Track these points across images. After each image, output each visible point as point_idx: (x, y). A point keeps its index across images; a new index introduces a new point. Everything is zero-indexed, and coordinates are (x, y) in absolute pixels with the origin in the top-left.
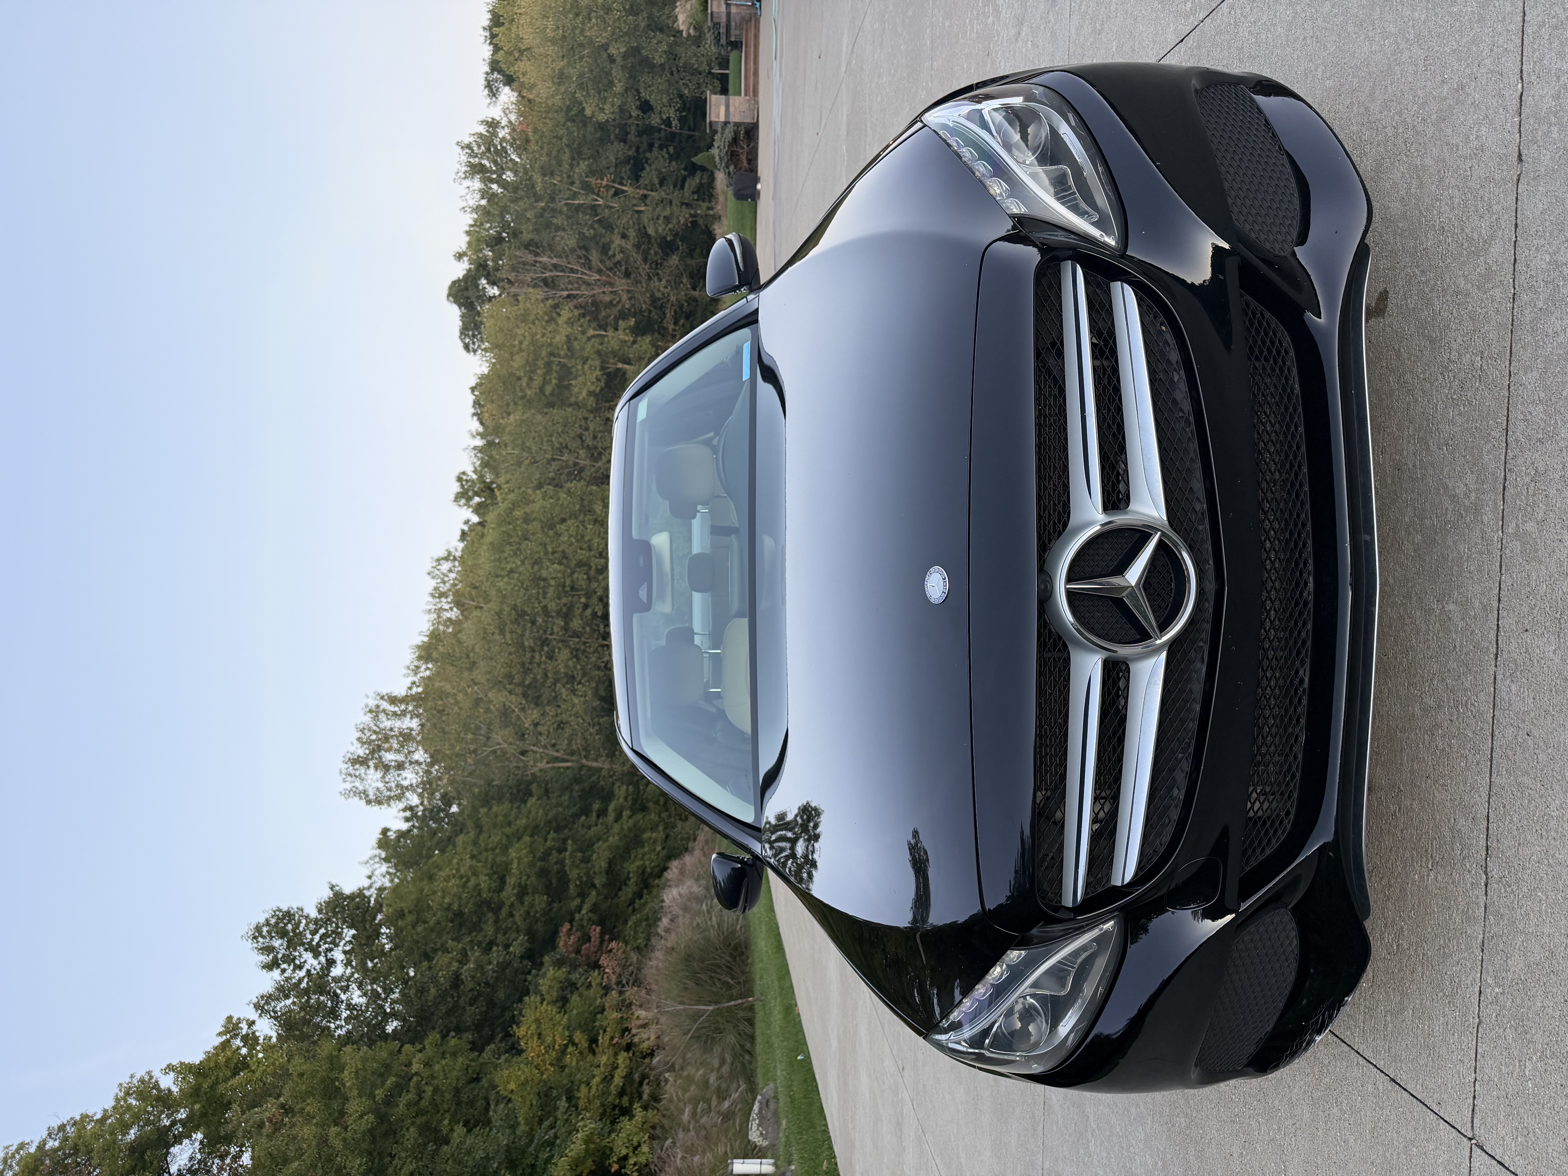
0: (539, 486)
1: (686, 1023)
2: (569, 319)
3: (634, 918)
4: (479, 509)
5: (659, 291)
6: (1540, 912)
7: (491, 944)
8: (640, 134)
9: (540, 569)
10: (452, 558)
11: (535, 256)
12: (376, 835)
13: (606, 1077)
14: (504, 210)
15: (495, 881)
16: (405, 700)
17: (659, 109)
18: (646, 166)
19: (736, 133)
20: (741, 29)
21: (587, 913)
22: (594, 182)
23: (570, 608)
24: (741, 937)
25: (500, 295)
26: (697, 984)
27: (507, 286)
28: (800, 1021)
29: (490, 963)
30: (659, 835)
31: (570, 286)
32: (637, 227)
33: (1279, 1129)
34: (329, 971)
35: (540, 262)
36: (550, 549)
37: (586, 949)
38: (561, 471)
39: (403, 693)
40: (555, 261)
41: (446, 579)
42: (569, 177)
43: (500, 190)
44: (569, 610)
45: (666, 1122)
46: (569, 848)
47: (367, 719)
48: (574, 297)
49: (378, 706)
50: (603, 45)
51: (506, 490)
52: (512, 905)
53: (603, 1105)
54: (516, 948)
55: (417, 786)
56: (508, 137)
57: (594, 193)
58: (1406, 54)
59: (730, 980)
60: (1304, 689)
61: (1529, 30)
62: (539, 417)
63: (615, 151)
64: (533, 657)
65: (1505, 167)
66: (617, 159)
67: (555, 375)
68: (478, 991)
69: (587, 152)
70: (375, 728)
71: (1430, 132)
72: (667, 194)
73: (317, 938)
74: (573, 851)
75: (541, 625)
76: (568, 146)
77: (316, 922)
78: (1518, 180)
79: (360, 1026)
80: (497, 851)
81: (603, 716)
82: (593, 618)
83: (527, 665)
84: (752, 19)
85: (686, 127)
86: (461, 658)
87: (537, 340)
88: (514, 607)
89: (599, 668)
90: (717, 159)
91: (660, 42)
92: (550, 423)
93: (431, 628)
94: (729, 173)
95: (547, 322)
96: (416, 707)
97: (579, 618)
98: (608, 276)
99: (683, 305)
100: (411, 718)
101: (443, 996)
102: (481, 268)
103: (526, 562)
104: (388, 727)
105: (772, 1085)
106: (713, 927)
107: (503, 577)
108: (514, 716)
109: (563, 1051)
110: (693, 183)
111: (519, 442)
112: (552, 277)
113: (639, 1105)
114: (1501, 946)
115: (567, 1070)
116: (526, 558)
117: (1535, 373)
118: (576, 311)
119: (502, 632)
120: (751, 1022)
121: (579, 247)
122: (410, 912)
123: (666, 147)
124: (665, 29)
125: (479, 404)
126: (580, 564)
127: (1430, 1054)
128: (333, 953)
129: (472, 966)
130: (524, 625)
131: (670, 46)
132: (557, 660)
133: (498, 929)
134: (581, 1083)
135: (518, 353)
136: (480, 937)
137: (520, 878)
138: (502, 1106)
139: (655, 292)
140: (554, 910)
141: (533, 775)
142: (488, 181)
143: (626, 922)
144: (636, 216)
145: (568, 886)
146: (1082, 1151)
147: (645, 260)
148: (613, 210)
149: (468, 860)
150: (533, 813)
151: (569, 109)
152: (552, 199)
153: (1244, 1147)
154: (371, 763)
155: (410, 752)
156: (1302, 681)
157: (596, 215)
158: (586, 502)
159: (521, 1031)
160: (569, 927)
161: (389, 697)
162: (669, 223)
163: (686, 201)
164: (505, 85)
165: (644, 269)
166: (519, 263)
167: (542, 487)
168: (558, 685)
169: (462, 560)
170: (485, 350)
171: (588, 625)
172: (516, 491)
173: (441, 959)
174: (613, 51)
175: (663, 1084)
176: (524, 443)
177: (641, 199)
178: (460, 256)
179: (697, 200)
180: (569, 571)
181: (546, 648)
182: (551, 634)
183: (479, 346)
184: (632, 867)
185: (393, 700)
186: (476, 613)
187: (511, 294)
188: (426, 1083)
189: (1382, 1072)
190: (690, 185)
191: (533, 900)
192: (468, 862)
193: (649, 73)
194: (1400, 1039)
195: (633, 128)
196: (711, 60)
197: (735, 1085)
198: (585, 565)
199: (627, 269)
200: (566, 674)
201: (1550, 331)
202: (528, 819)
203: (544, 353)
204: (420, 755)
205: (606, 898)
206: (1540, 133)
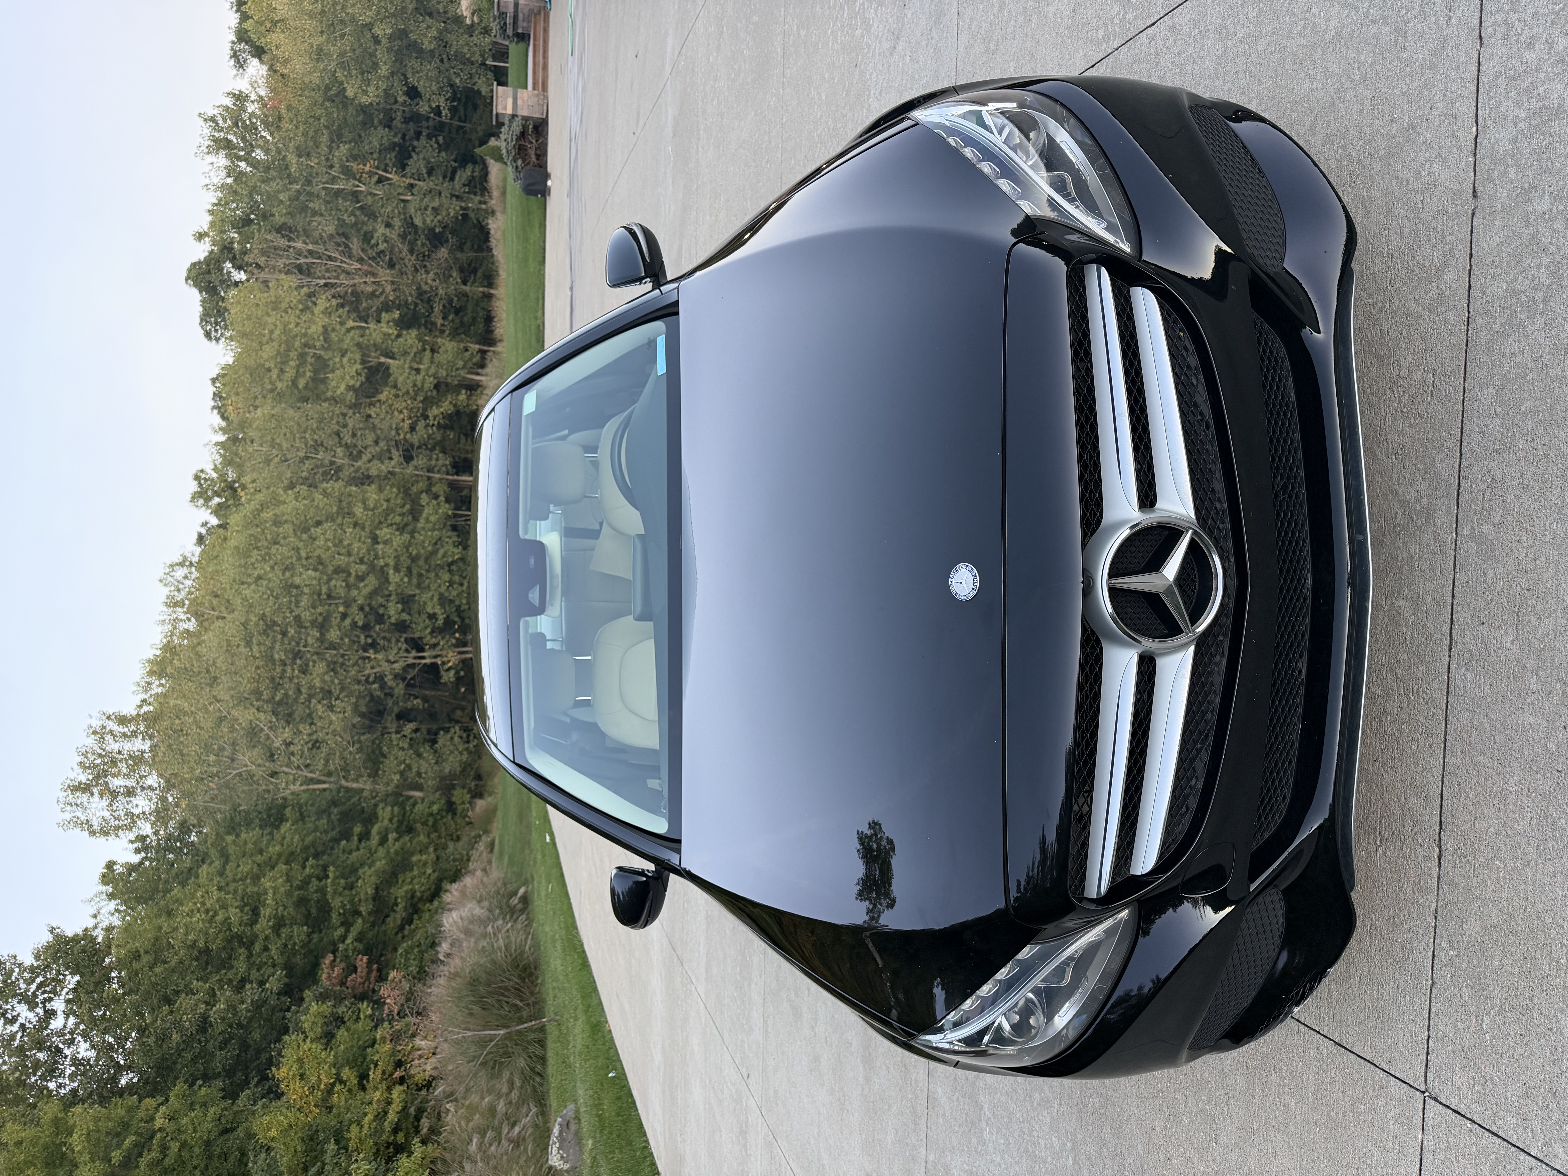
0: (291, 486)
1: (472, 1050)
2: (326, 309)
3: (405, 945)
4: (218, 511)
5: (426, 283)
6: (1498, 879)
7: (243, 981)
8: (406, 121)
9: (292, 576)
10: (187, 563)
11: (289, 241)
12: (101, 869)
13: (379, 1113)
14: (254, 190)
15: (247, 914)
16: (135, 719)
17: (427, 95)
18: (413, 154)
19: (525, 127)
20: (529, 22)
21: (352, 942)
22: (355, 167)
23: (327, 618)
24: (531, 958)
25: (248, 280)
26: (484, 1009)
27: (256, 271)
28: (612, 1039)
29: (243, 1003)
30: (430, 856)
31: (327, 275)
32: (402, 217)
33: (1209, 1100)
34: (48, 1024)
35: (294, 248)
36: (303, 554)
37: (353, 980)
38: (316, 470)
39: (134, 713)
40: (310, 247)
41: (181, 586)
42: (327, 160)
43: (249, 169)
44: (325, 619)
45: (448, 1156)
46: (331, 875)
47: (91, 742)
48: (333, 285)
49: (103, 727)
50: (366, 25)
51: (252, 490)
52: (267, 938)
53: (376, 1144)
54: (273, 985)
55: (150, 814)
56: (258, 112)
57: (355, 179)
58: (1351, 94)
59: (519, 1003)
60: (1302, 680)
61: (1484, 79)
62: (291, 411)
63: (378, 137)
64: (284, 671)
65: (1459, 202)
66: (381, 145)
67: (310, 367)
68: (229, 1033)
69: (347, 135)
70: (100, 751)
71: (1377, 166)
72: (436, 185)
73: (33, 987)
74: (336, 878)
75: (293, 636)
76: (327, 127)
77: (32, 969)
78: (1473, 214)
79: (89, 1083)
80: (248, 881)
81: (364, 734)
82: (352, 629)
83: (277, 680)
84: (542, 12)
85: (456, 118)
86: (200, 672)
87: (290, 329)
88: (263, 617)
89: (359, 682)
90: (504, 151)
91: (428, 27)
92: (304, 419)
93: (164, 641)
94: (517, 167)
95: (302, 311)
96: (147, 727)
97: (336, 628)
98: (370, 265)
99: (452, 300)
100: (143, 739)
101: (187, 1042)
102: (226, 250)
103: (276, 567)
104: (116, 750)
105: (571, 1106)
106: (500, 949)
107: (249, 584)
108: (262, 735)
109: (330, 1091)
110: (463, 175)
111: (269, 438)
112: (307, 264)
113: (418, 1140)
114: (1456, 912)
115: (334, 1111)
116: (276, 564)
117: (1491, 390)
118: (334, 300)
119: (249, 644)
120: (542, 1043)
121: (338, 234)
122: (146, 952)
123: (435, 136)
124: (435, 13)
125: (221, 397)
126: (338, 570)
127: (1379, 1017)
128: (52, 1003)
129: (222, 1006)
130: (274, 637)
131: (440, 32)
132: (311, 674)
133: (251, 966)
134: (351, 1122)
135: (268, 343)
136: (230, 975)
137: (276, 910)
138: (263, 1155)
139: (423, 284)
140: (315, 941)
141: (284, 798)
142: (234, 157)
143: (395, 950)
144: (402, 205)
145: (329, 915)
146: (974, 1141)
147: (411, 251)
148: (377, 198)
149: (215, 893)
150: (288, 839)
151: (328, 88)
152: (309, 182)
153: (1168, 1120)
154: (95, 790)
155: (141, 777)
156: (1300, 672)
157: (358, 202)
158: (344, 504)
159: (281, 1073)
160: (332, 958)
161: (116, 717)
162: (438, 214)
163: (457, 193)
164: (253, 56)
165: (410, 260)
166: (269, 247)
167: (295, 487)
168: (314, 701)
169: (199, 566)
170: (231, 338)
171: (347, 636)
172: (264, 491)
173: (184, 1002)
174: (377, 31)
175: (443, 1115)
176: (273, 439)
177: (408, 188)
178: (200, 236)
179: (468, 193)
180: (325, 577)
181: (298, 662)
182: (305, 646)
183: (222, 335)
184: (400, 892)
185: (122, 720)
186: (219, 623)
187: (261, 280)
188: (172, 1139)
189: (1326, 1037)
190: (460, 177)
191: (292, 931)
192: (216, 894)
193: (417, 58)
194: (1345, 1005)
195: (399, 114)
196: (484, 50)
197: (524, 1110)
198: (343, 571)
199: (391, 259)
200: (322, 689)
201: (1507, 351)
202: (283, 845)
203: (297, 344)
204: (153, 780)
205: (373, 925)
206: (1496, 173)
